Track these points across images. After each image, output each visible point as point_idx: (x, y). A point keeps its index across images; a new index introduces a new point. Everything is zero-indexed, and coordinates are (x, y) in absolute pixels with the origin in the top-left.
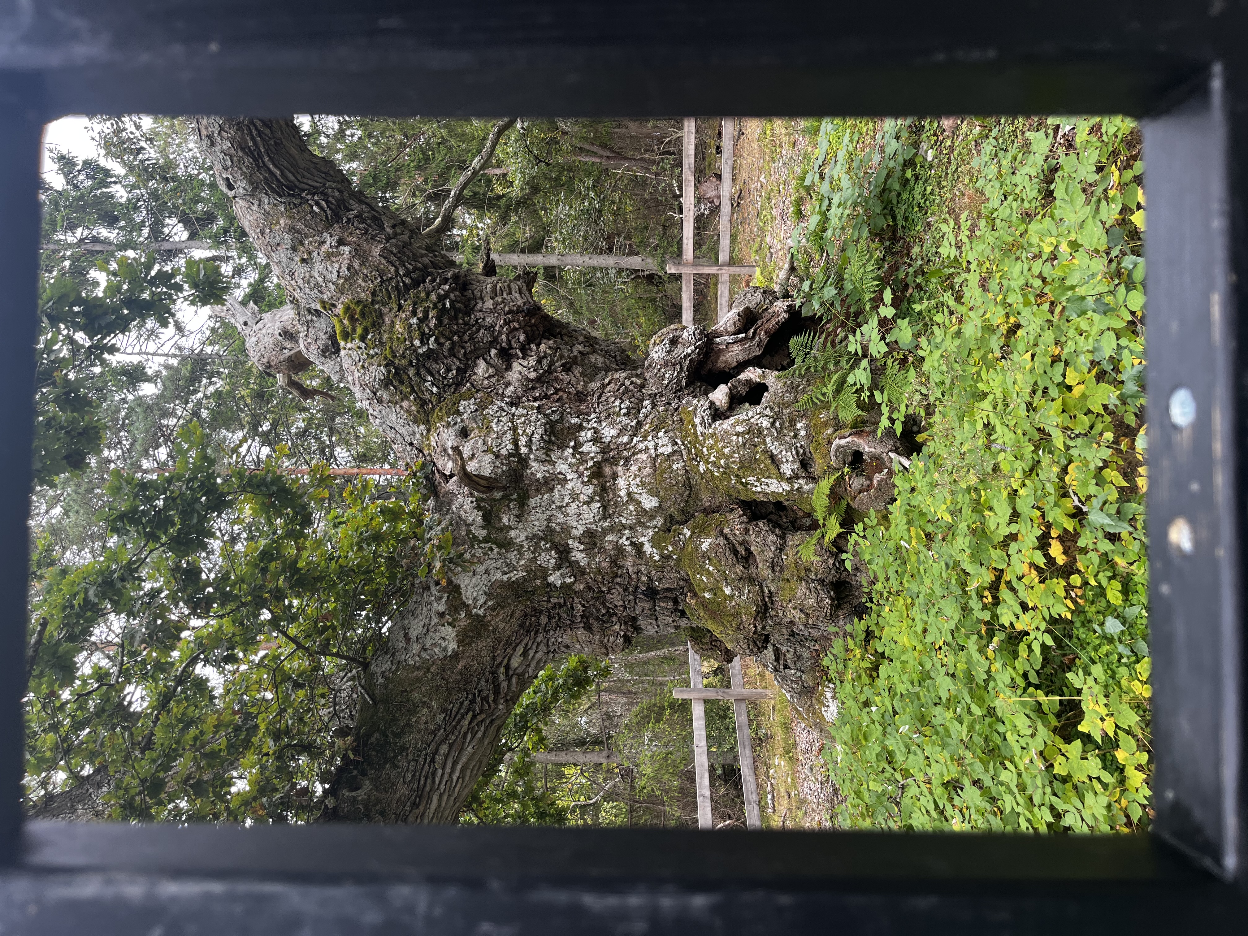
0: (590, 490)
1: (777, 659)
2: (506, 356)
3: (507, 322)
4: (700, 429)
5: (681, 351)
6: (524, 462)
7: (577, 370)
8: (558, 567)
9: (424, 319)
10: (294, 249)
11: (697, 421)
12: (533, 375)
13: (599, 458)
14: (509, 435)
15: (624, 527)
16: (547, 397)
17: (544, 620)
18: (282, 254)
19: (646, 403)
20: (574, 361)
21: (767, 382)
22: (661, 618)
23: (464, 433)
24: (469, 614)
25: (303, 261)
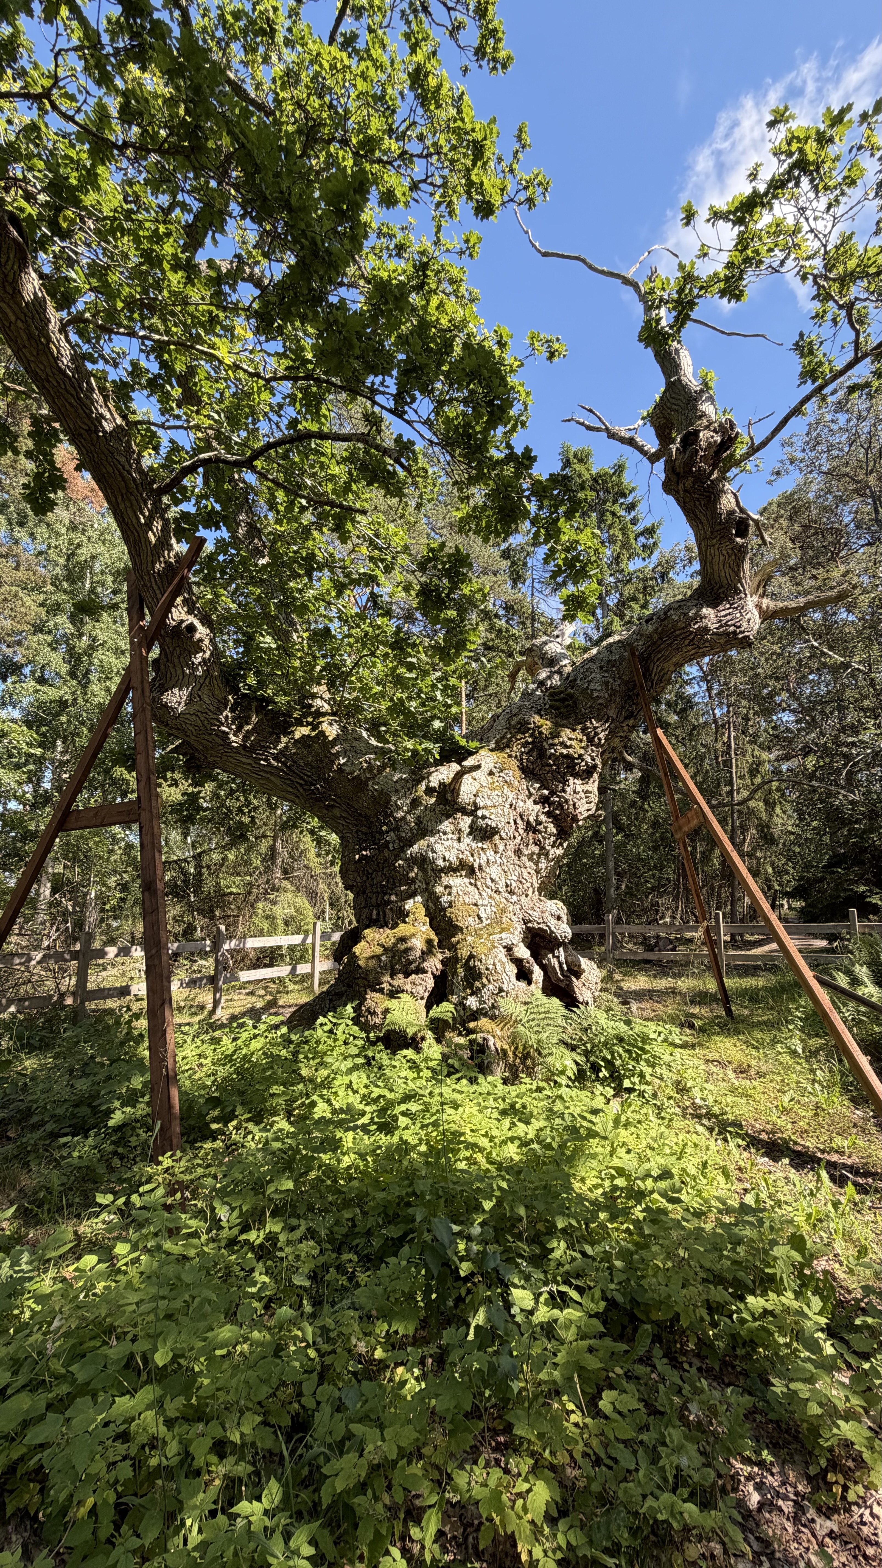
0: (453, 859)
1: (336, 994)
2: (543, 801)
3: (567, 801)
4: (497, 936)
5: (552, 922)
6: (473, 813)
7: (536, 849)
8: (399, 838)
9: (566, 747)
10: (609, 661)
11: (504, 935)
12: (531, 819)
13: (476, 865)
14: (489, 803)
15: (427, 884)
16: (516, 829)
17: (364, 829)
18: (606, 654)
19: (515, 898)
20: (542, 848)
21: (533, 986)
22: (366, 911)
23: (491, 773)
24: (368, 779)
25: (601, 668)
